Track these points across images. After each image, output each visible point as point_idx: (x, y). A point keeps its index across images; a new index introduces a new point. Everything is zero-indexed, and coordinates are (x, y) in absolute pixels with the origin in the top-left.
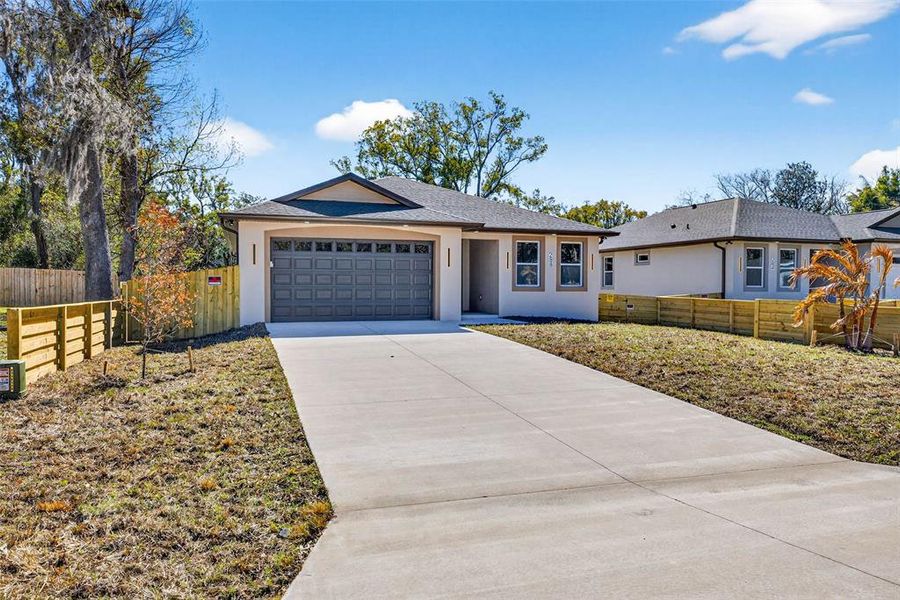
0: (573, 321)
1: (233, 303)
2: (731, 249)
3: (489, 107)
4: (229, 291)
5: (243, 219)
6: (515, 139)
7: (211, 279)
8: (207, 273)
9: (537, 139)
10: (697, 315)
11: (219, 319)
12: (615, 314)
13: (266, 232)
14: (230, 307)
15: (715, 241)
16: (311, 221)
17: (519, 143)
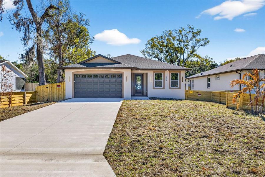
0: (176, 100)
1: (64, 93)
2: (243, 73)
3: (187, 30)
4: (63, 89)
5: (66, 69)
6: (199, 39)
7: (58, 86)
8: (57, 84)
9: (205, 39)
10: (221, 98)
11: (60, 97)
12: (194, 97)
13: (72, 72)
14: (63, 93)
15: (236, 71)
16: (84, 69)
17: (200, 41)
